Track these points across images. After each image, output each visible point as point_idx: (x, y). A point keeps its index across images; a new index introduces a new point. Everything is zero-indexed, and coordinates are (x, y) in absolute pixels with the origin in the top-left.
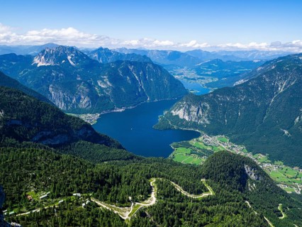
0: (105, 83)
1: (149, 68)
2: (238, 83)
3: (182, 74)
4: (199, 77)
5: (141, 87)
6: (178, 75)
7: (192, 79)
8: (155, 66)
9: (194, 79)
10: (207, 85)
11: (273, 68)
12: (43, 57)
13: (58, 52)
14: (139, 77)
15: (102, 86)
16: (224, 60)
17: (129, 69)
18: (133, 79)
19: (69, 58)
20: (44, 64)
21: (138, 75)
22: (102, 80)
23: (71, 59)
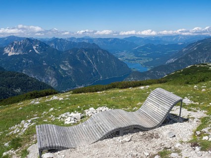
0: (67, 66)
1: (99, 53)
2: (169, 61)
3: (123, 56)
4: (137, 58)
5: (95, 68)
6: (120, 57)
7: (132, 60)
8: (104, 51)
9: (134, 60)
10: (144, 64)
11: (195, 49)
12: (12, 48)
13: (26, 44)
14: (93, 61)
15: (64, 69)
16: (155, 44)
17: (84, 55)
18: (88, 62)
19: (34, 47)
20: (14, 54)
21: (92, 59)
22: (64, 64)
23: (36, 49)
